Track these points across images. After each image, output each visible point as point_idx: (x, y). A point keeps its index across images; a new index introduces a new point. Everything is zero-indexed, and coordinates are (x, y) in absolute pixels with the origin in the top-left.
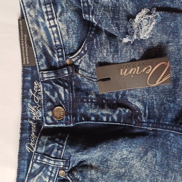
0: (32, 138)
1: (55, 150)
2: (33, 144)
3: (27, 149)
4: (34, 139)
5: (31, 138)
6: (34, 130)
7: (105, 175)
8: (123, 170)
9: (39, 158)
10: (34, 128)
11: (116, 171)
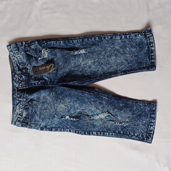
1: (23, 96)
6: (16, 90)
7: (39, 102)
8: (45, 100)
9: (18, 99)
11: (42, 101)
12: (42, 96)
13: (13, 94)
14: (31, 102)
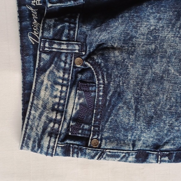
0: (35, 26)
1: (66, 31)
2: (37, 32)
3: (31, 40)
4: (37, 27)
5: (33, 27)
6: (35, 17)
7: (132, 55)
8: (153, 46)
9: (47, 45)
10: (35, 15)
11: (144, 48)
12: (143, 29)
13: (23, 31)
14: (102, 55)
